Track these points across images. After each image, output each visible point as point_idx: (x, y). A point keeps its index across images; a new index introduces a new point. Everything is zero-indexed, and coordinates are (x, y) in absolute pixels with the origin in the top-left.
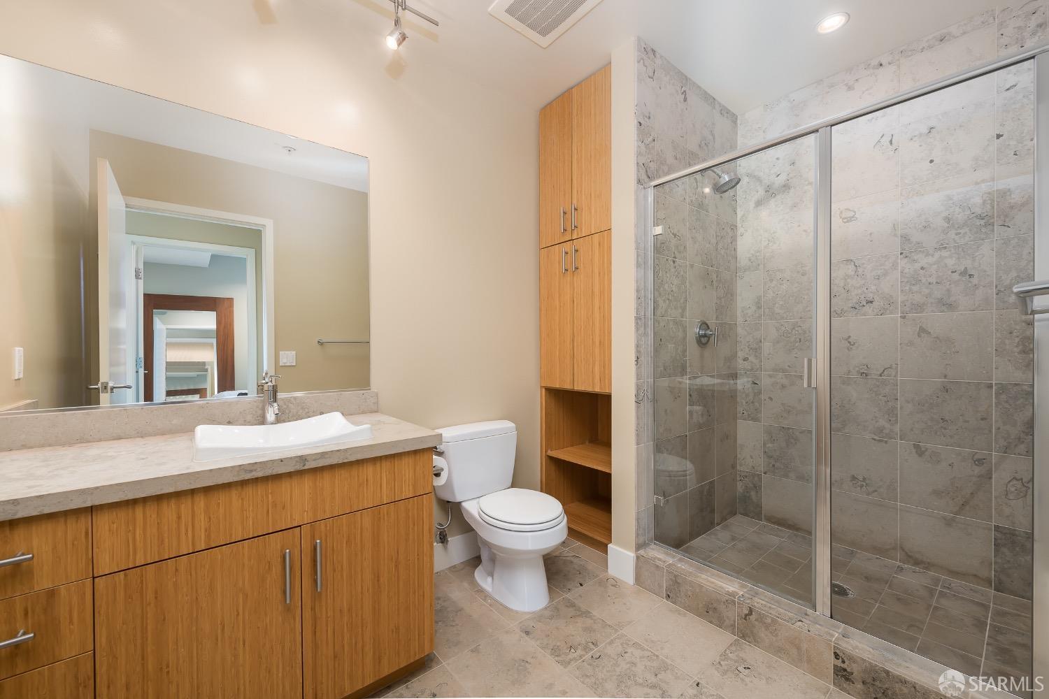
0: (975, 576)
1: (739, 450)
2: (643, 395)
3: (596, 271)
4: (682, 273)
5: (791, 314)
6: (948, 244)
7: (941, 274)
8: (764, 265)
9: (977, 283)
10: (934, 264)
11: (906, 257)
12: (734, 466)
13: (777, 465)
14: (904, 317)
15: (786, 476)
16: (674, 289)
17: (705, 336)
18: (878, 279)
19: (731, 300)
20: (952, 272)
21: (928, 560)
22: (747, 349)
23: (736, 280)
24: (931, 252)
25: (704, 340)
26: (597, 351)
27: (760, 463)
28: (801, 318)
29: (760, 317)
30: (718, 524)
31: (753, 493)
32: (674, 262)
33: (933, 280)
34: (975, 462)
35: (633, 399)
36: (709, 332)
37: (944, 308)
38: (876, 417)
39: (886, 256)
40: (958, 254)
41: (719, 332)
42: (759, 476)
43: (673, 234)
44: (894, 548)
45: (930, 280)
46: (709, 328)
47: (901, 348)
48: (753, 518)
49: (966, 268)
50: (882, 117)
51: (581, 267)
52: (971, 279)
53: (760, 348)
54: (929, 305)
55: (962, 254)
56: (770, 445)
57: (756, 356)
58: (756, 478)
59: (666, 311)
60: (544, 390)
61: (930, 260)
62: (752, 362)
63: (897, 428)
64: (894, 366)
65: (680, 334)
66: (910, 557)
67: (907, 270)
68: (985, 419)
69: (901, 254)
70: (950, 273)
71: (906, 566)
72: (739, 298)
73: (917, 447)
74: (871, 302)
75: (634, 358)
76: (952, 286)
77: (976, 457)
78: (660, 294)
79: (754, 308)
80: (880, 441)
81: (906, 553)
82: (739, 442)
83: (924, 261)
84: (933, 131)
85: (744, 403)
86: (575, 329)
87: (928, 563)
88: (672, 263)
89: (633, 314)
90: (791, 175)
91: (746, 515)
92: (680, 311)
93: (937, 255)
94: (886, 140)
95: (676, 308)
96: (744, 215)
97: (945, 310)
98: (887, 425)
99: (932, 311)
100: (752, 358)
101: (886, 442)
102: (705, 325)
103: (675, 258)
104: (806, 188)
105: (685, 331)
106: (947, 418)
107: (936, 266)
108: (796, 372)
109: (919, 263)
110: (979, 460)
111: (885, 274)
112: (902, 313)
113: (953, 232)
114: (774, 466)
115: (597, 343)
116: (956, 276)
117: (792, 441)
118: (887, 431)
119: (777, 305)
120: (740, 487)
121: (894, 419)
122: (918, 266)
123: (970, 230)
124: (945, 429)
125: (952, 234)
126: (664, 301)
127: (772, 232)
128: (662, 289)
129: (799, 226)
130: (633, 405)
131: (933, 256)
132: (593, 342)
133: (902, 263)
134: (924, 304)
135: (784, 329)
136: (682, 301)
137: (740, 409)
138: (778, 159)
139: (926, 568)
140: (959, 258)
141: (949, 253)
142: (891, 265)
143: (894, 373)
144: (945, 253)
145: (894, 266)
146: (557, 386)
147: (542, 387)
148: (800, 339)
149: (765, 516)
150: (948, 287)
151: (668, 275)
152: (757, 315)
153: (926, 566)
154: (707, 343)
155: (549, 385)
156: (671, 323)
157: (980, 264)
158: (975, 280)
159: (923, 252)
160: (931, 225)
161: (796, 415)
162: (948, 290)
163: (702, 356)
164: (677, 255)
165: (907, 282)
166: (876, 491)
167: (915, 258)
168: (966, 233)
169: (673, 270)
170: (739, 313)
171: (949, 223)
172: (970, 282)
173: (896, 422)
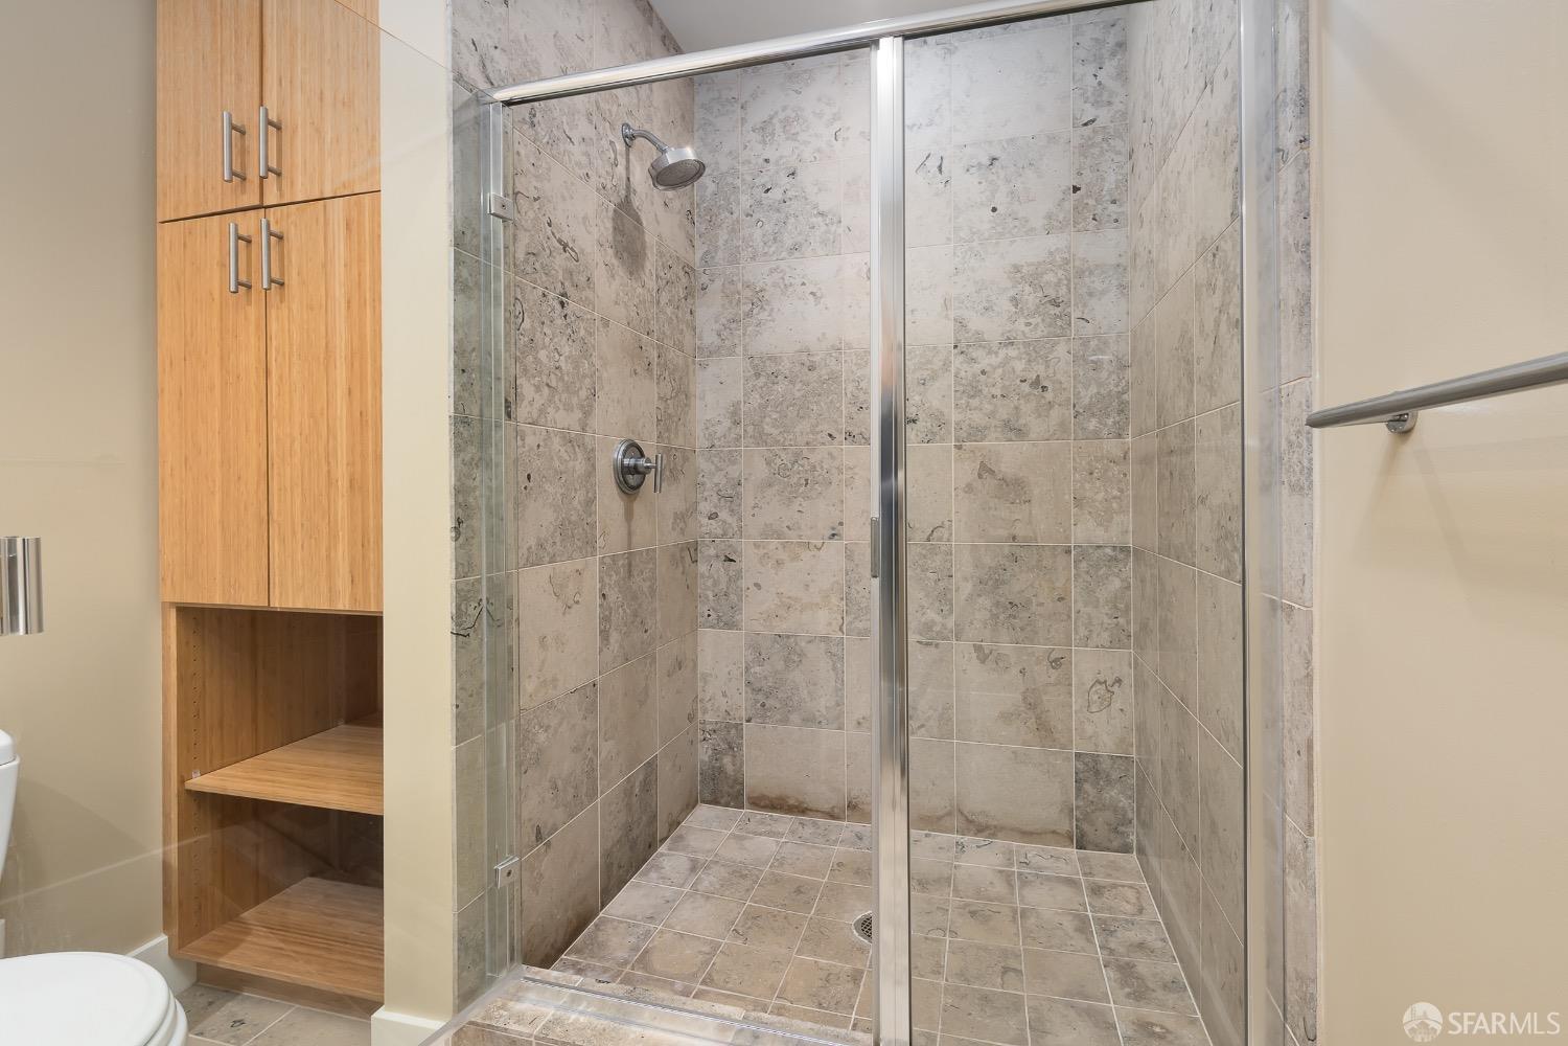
0: (1054, 832)
1: (700, 684)
2: (476, 612)
3: (339, 292)
4: (582, 332)
5: (791, 437)
6: (1015, 338)
7: (1007, 383)
8: (745, 346)
9: (1051, 400)
10: (999, 367)
11: (962, 353)
12: (691, 718)
13: (770, 702)
14: (959, 448)
15: (785, 721)
16: (563, 365)
17: (635, 470)
18: (923, 384)
19: (686, 405)
20: (1021, 381)
21: (996, 823)
22: (715, 498)
23: (694, 371)
24: (995, 349)
25: (632, 480)
26: (341, 506)
27: (740, 702)
28: (807, 443)
29: (738, 439)
30: (663, 840)
31: (727, 760)
32: (562, 304)
33: (998, 392)
34: (1051, 663)
35: (447, 625)
36: (642, 462)
37: (1012, 435)
38: (923, 607)
39: (935, 348)
40: (1028, 354)
41: (665, 462)
42: (738, 727)
43: (560, 241)
44: (949, 814)
45: (994, 391)
46: (642, 455)
47: (956, 495)
48: (727, 805)
49: (1038, 376)
50: (927, 125)
51: (292, 280)
52: (1045, 394)
53: (738, 494)
54: (993, 429)
55: (1034, 355)
56: (757, 669)
57: (732, 511)
58: (733, 731)
59: (542, 411)
60: (173, 614)
61: (994, 360)
62: (724, 522)
63: (951, 623)
64: (947, 523)
65: (579, 466)
66: (971, 822)
67: (963, 374)
68: (1063, 599)
69: (956, 347)
70: (1018, 382)
71: (966, 838)
72: (698, 403)
73: (978, 649)
74: (914, 421)
75: (448, 523)
76: (1022, 401)
77: (1053, 657)
78: (525, 370)
79: (727, 423)
80: (927, 644)
81: (966, 817)
82: (700, 669)
83: (985, 361)
84: (996, 163)
85: (711, 597)
86: (273, 447)
87: (995, 827)
88: (558, 307)
89: (445, 408)
90: (790, 194)
91: (715, 802)
92: (578, 414)
93: (1002, 353)
94: (933, 163)
95: (569, 408)
96: (706, 253)
97: (1014, 438)
98: (938, 619)
99: (997, 439)
100: (724, 515)
101: (937, 645)
102: (634, 448)
103: (564, 295)
104: (814, 219)
105: (590, 459)
106: (1016, 602)
107: (1000, 371)
108: (800, 537)
109: (979, 363)
110: (1055, 661)
111: (933, 378)
112: (957, 440)
113: (1022, 321)
114: (763, 705)
115: (343, 484)
116: (1026, 387)
117: (796, 658)
118: (937, 628)
119: (767, 419)
120: (704, 753)
121: (948, 607)
122: (977, 368)
123: (1043, 320)
124: (1015, 617)
125: (1020, 325)
126: (538, 389)
127: (758, 289)
128: (530, 358)
129: (803, 284)
130: (445, 644)
131: (996, 353)
132: (331, 482)
133: (957, 362)
134: (986, 428)
135: (778, 461)
136: (583, 394)
137: (703, 609)
138: (767, 161)
139: (993, 835)
140: (1029, 361)
141: (1017, 352)
142: (941, 363)
143: (946, 536)
144: (1012, 352)
145: (946, 365)
146: (218, 599)
147: (165, 606)
148: (806, 480)
149: (749, 798)
150: (1016, 402)
151: (548, 332)
152: (733, 436)
153: (992, 832)
154: (639, 486)
155: (192, 597)
156: (556, 442)
157: (1054, 373)
158: (1049, 395)
159: (984, 347)
160: (995, 308)
161: (801, 611)
162: (1016, 408)
163: (629, 515)
164: (570, 291)
165: (964, 392)
166: (923, 726)
167: (974, 355)
168: (1037, 324)
169: (559, 321)
170: (699, 431)
171: (1016, 306)
172: (1043, 397)
173: (951, 611)
